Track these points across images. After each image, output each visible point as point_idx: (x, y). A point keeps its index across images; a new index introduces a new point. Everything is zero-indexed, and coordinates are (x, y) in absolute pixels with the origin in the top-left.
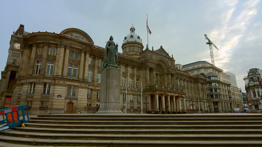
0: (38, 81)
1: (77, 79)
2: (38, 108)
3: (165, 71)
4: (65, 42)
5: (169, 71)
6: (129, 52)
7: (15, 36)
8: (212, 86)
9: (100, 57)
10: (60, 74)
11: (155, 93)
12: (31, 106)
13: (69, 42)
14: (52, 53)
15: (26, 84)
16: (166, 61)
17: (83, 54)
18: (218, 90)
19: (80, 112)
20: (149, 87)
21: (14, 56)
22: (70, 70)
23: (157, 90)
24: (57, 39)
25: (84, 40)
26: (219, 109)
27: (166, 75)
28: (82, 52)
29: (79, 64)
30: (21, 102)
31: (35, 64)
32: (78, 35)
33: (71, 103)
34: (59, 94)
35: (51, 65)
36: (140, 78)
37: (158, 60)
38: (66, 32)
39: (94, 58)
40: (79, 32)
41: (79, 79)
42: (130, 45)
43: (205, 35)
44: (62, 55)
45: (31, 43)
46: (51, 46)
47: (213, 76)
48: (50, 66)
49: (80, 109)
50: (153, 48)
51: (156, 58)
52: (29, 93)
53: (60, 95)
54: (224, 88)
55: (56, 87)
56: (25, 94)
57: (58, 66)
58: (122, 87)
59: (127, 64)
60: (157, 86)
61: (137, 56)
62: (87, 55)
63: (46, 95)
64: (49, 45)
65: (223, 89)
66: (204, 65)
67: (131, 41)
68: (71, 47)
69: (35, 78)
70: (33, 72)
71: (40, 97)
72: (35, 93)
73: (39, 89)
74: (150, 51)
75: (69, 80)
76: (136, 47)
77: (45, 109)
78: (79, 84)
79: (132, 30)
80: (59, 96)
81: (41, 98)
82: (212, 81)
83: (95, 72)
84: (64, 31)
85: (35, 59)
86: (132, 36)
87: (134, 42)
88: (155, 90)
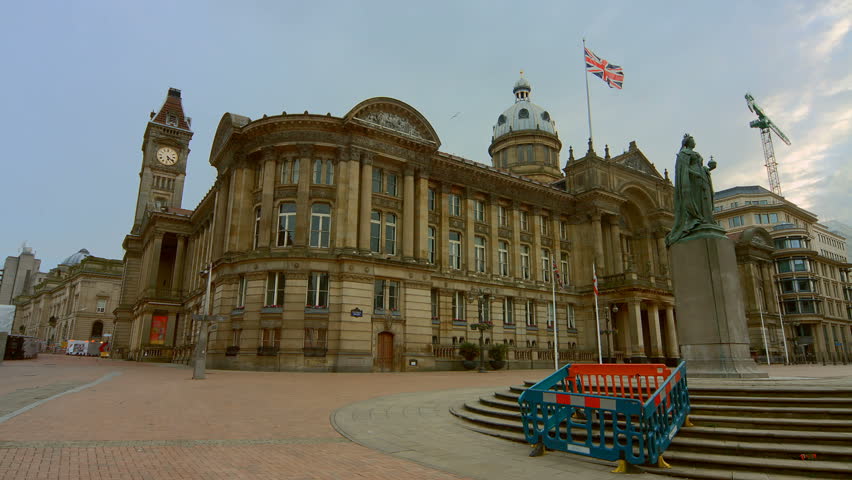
0: (291, 267)
1: (399, 259)
2: (299, 350)
3: (647, 223)
4: (361, 143)
5: (660, 225)
6: (518, 165)
7: (158, 127)
8: (789, 270)
9: (454, 186)
10: (354, 244)
11: (627, 300)
12: (277, 343)
13: (371, 143)
14: (323, 178)
15: (255, 276)
16: (648, 191)
17: (410, 180)
18: (811, 283)
19: (416, 361)
20: (604, 278)
21: (157, 187)
22: (375, 229)
23: (635, 290)
24: (336, 136)
25: (412, 134)
26: (816, 351)
27: (649, 236)
28: (407, 172)
29: (402, 212)
30: (243, 332)
31: (275, 213)
32: (395, 119)
33: (387, 335)
34: (354, 308)
35: (321, 215)
36: (570, 251)
37: (627, 190)
38: (361, 111)
39: (438, 190)
40: (397, 108)
41: (402, 258)
42: (521, 141)
43: (746, 97)
44: (354, 184)
45: (259, 149)
46: (318, 155)
47: (791, 238)
48: (321, 220)
49: (414, 353)
50: (607, 150)
51: (619, 181)
52: (265, 304)
53: (357, 310)
54: (829, 277)
55: (345, 284)
56: (257, 307)
57: (346, 220)
58: (521, 279)
59: (530, 207)
60: (635, 277)
61: (544, 178)
62: (422, 180)
63: (318, 311)
64: (314, 153)
65: (826, 281)
66: (756, 199)
67: (522, 128)
68: (378, 159)
69: (283, 257)
70: (272, 240)
71: (301, 316)
72: (285, 305)
73: (297, 291)
74: (600, 159)
75: (379, 262)
76: (539, 147)
77: (318, 353)
78: (408, 273)
79: (522, 91)
80: (357, 313)
81: (306, 319)
82: (791, 253)
83: (443, 233)
84: (357, 107)
85: (274, 200)
86: (524, 113)
87: (530, 130)
88: (630, 290)
